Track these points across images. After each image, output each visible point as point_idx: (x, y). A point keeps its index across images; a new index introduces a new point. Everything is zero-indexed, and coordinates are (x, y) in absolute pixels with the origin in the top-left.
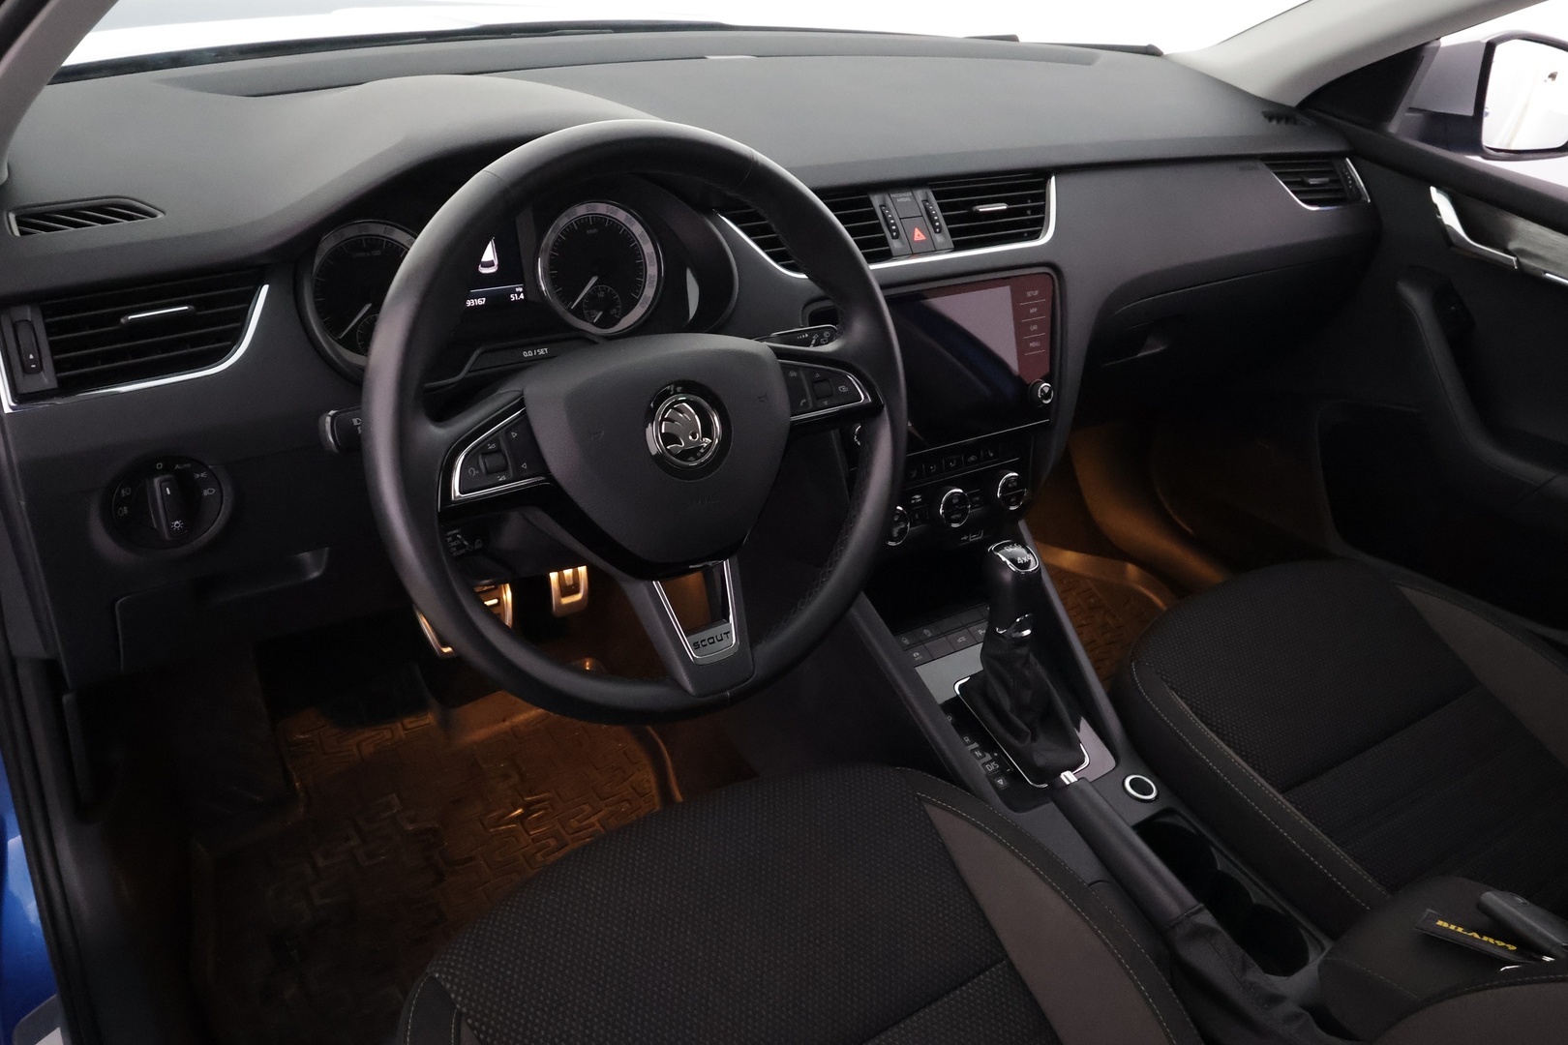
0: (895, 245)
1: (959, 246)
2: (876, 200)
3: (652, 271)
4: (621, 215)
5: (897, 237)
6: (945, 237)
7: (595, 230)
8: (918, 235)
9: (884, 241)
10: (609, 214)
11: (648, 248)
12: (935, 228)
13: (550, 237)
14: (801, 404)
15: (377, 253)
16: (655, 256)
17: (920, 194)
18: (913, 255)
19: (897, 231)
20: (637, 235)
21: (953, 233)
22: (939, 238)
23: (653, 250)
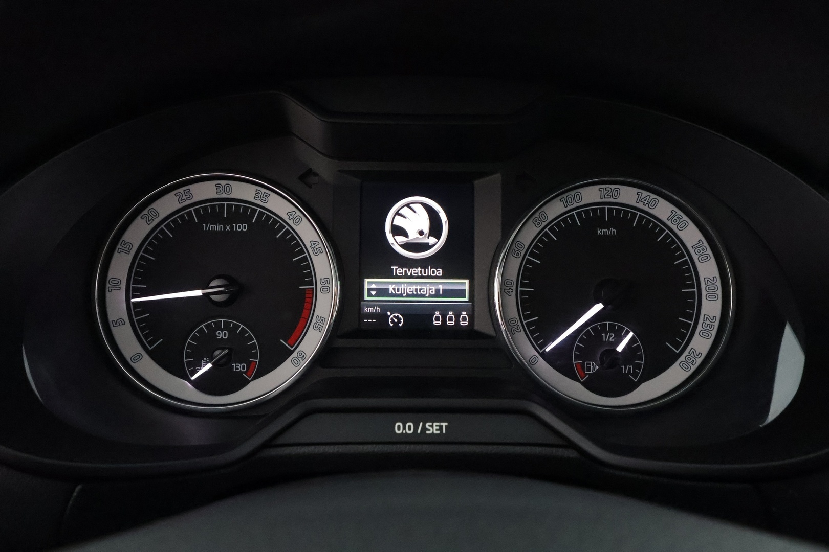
3: (711, 308)
4: (663, 210)
7: (613, 231)
10: (640, 205)
11: (707, 269)
13: (528, 233)
15: (242, 227)
16: (719, 283)
20: (689, 246)
23: (717, 274)
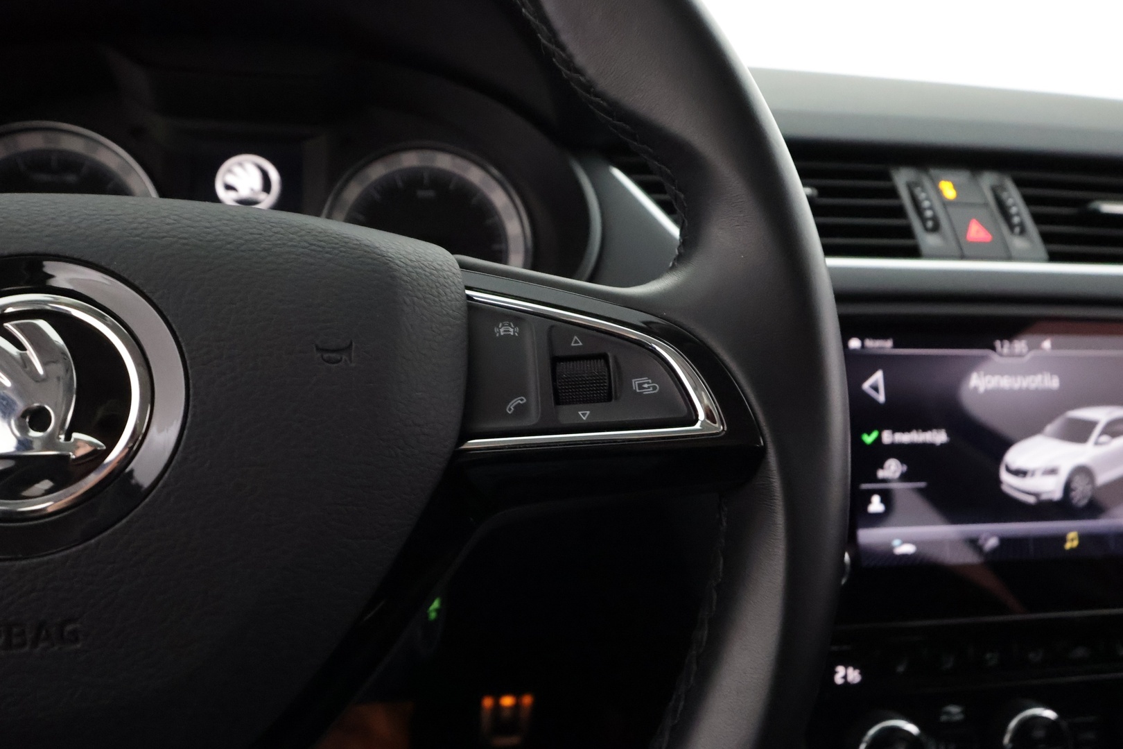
0: (928, 241)
1: (1054, 257)
2: (902, 178)
5: (936, 228)
6: (1031, 241)
7: (430, 194)
8: (976, 232)
9: (908, 232)
12: (1011, 227)
14: (511, 407)
17: (988, 179)
18: (963, 257)
19: (935, 219)
21: (1046, 238)
22: (1018, 243)
